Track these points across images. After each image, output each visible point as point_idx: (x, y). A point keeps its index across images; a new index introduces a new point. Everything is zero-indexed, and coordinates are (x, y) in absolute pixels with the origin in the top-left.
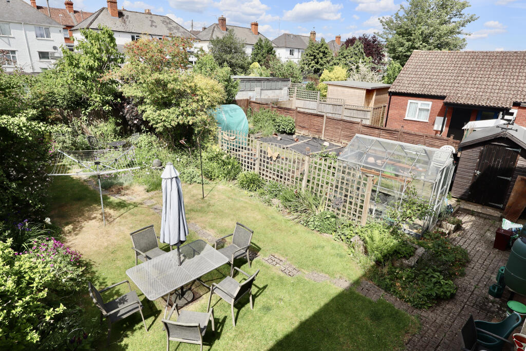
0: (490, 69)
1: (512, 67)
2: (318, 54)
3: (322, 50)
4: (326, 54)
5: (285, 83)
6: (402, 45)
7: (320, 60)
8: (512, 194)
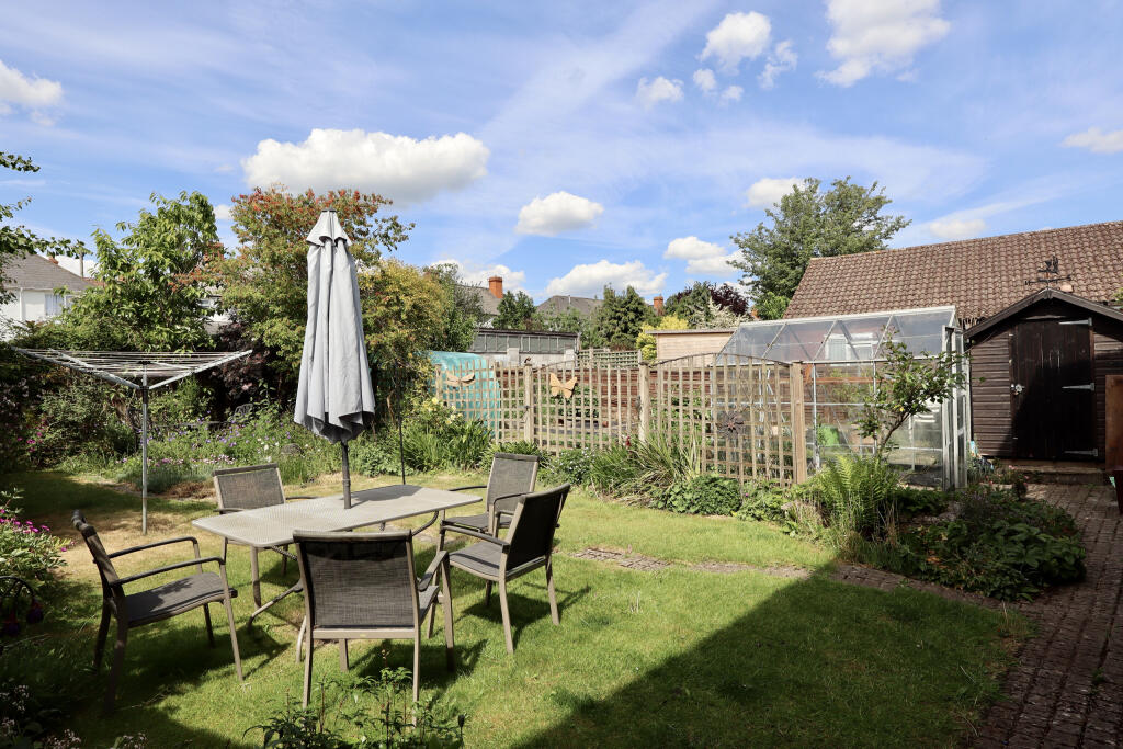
0: (964, 267)
1: (1003, 258)
2: (626, 314)
3: (632, 306)
4: (641, 313)
5: (568, 342)
6: (783, 274)
7: (630, 324)
8: (1109, 419)
